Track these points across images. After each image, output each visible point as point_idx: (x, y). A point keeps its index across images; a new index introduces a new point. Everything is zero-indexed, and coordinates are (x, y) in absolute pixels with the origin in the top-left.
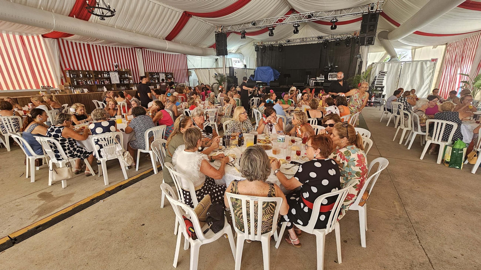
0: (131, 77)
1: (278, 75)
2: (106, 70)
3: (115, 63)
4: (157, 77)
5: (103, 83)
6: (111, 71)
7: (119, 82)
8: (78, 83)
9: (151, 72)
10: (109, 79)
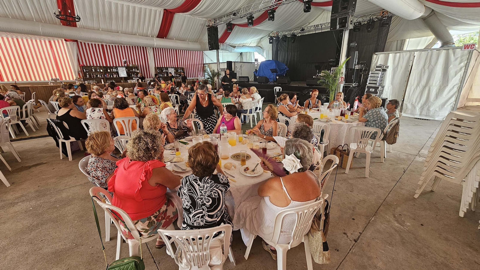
0: (138, 71)
1: (286, 70)
2: (115, 66)
3: (123, 59)
4: (166, 71)
5: (112, 77)
6: (119, 66)
7: (126, 76)
8: (90, 76)
9: (160, 67)
10: (117, 73)
